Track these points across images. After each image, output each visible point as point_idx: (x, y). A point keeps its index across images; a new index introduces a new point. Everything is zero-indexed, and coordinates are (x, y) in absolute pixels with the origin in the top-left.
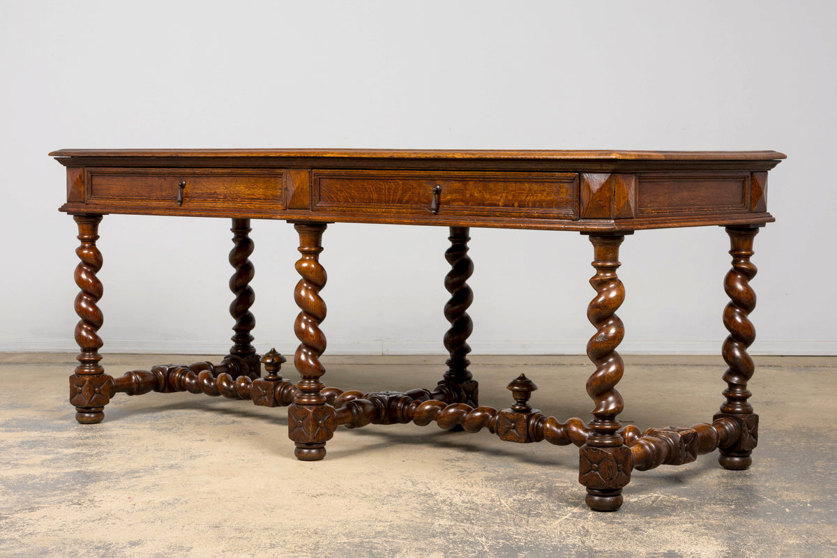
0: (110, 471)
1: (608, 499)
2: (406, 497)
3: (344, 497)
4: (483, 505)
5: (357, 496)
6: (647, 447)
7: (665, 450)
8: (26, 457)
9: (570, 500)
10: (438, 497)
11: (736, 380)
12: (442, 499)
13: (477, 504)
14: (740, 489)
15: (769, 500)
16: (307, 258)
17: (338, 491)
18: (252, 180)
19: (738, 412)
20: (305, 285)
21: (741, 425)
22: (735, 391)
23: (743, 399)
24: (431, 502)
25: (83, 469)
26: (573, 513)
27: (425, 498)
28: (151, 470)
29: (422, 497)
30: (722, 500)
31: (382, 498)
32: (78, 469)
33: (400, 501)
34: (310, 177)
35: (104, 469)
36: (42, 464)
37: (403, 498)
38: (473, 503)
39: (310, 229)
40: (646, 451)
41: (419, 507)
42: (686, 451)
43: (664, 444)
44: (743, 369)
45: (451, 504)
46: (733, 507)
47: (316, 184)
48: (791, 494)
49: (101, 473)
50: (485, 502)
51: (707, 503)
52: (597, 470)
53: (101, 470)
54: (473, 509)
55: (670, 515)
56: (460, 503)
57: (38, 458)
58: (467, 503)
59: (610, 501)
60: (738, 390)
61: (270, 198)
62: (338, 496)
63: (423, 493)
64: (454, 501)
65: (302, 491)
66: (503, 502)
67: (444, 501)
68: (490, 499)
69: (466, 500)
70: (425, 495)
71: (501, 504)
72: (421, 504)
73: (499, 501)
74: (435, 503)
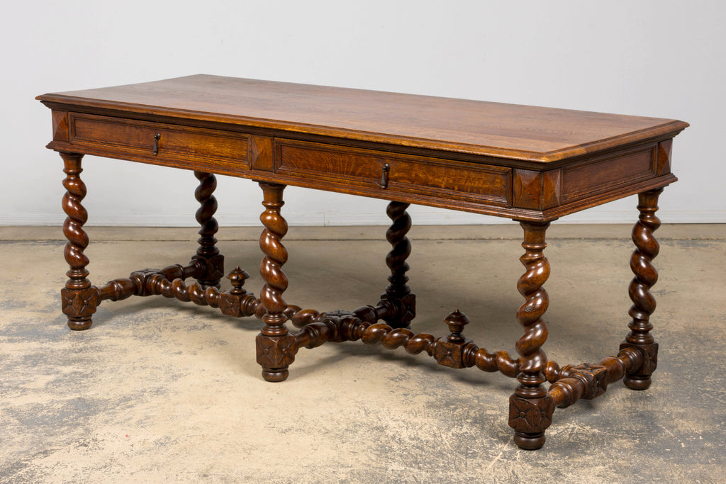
0: (106, 398)
1: (533, 440)
2: (361, 431)
3: (309, 433)
4: (427, 442)
5: (320, 431)
6: (565, 390)
7: (580, 389)
8: (32, 379)
9: (500, 435)
10: (388, 431)
11: (639, 316)
12: (391, 434)
13: (422, 441)
14: (642, 415)
15: (667, 431)
16: (271, 212)
17: (303, 424)
18: (221, 140)
19: (641, 343)
20: (268, 234)
21: (643, 355)
22: (639, 326)
23: (646, 332)
24: (383, 439)
25: (82, 395)
26: (504, 452)
27: (378, 433)
28: (140, 396)
29: (375, 432)
30: (627, 432)
31: (341, 433)
32: (78, 396)
33: (357, 438)
34: (273, 144)
35: (100, 396)
36: (47, 389)
37: (359, 433)
38: (418, 438)
39: (272, 188)
40: (564, 394)
41: (374, 446)
42: (598, 386)
43: (579, 383)
44: (646, 307)
45: (400, 442)
46: (637, 441)
47: (278, 150)
48: (686, 424)
49: (99, 400)
50: (429, 438)
51: (616, 437)
52: (524, 417)
53: (98, 397)
54: (418, 447)
55: (585, 454)
56: (407, 440)
57: (42, 381)
58: (413, 439)
59: (534, 442)
60: (642, 324)
61: (237, 157)
62: (303, 431)
63: (375, 425)
64: (402, 437)
65: (272, 426)
66: (444, 438)
67: (393, 437)
68: (432, 433)
69: (413, 436)
70: (377, 428)
71: (442, 440)
72: (374, 442)
73: (441, 436)
74: (386, 439)
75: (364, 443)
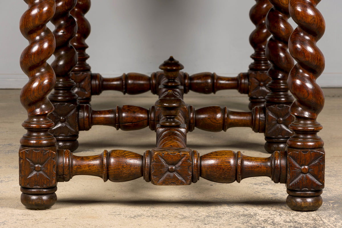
2: (226, 217)
3: (163, 218)
4: (306, 224)
5: (176, 217)
10: (258, 217)
12: (263, 219)
13: (299, 223)
17: (155, 212)
24: (253, 222)
27: (246, 219)
29: (242, 218)
31: (202, 218)
33: (221, 221)
37: (223, 218)
38: (296, 222)
50: (308, 221)
56: (282, 222)
58: (288, 222)
62: (156, 217)
63: (241, 213)
64: (275, 221)
65: (118, 213)
66: (326, 221)
67: (266, 221)
68: (311, 218)
69: (288, 220)
70: (244, 215)
71: (324, 223)
72: (243, 224)
73: (322, 220)
74: (258, 222)
75: (231, 225)
